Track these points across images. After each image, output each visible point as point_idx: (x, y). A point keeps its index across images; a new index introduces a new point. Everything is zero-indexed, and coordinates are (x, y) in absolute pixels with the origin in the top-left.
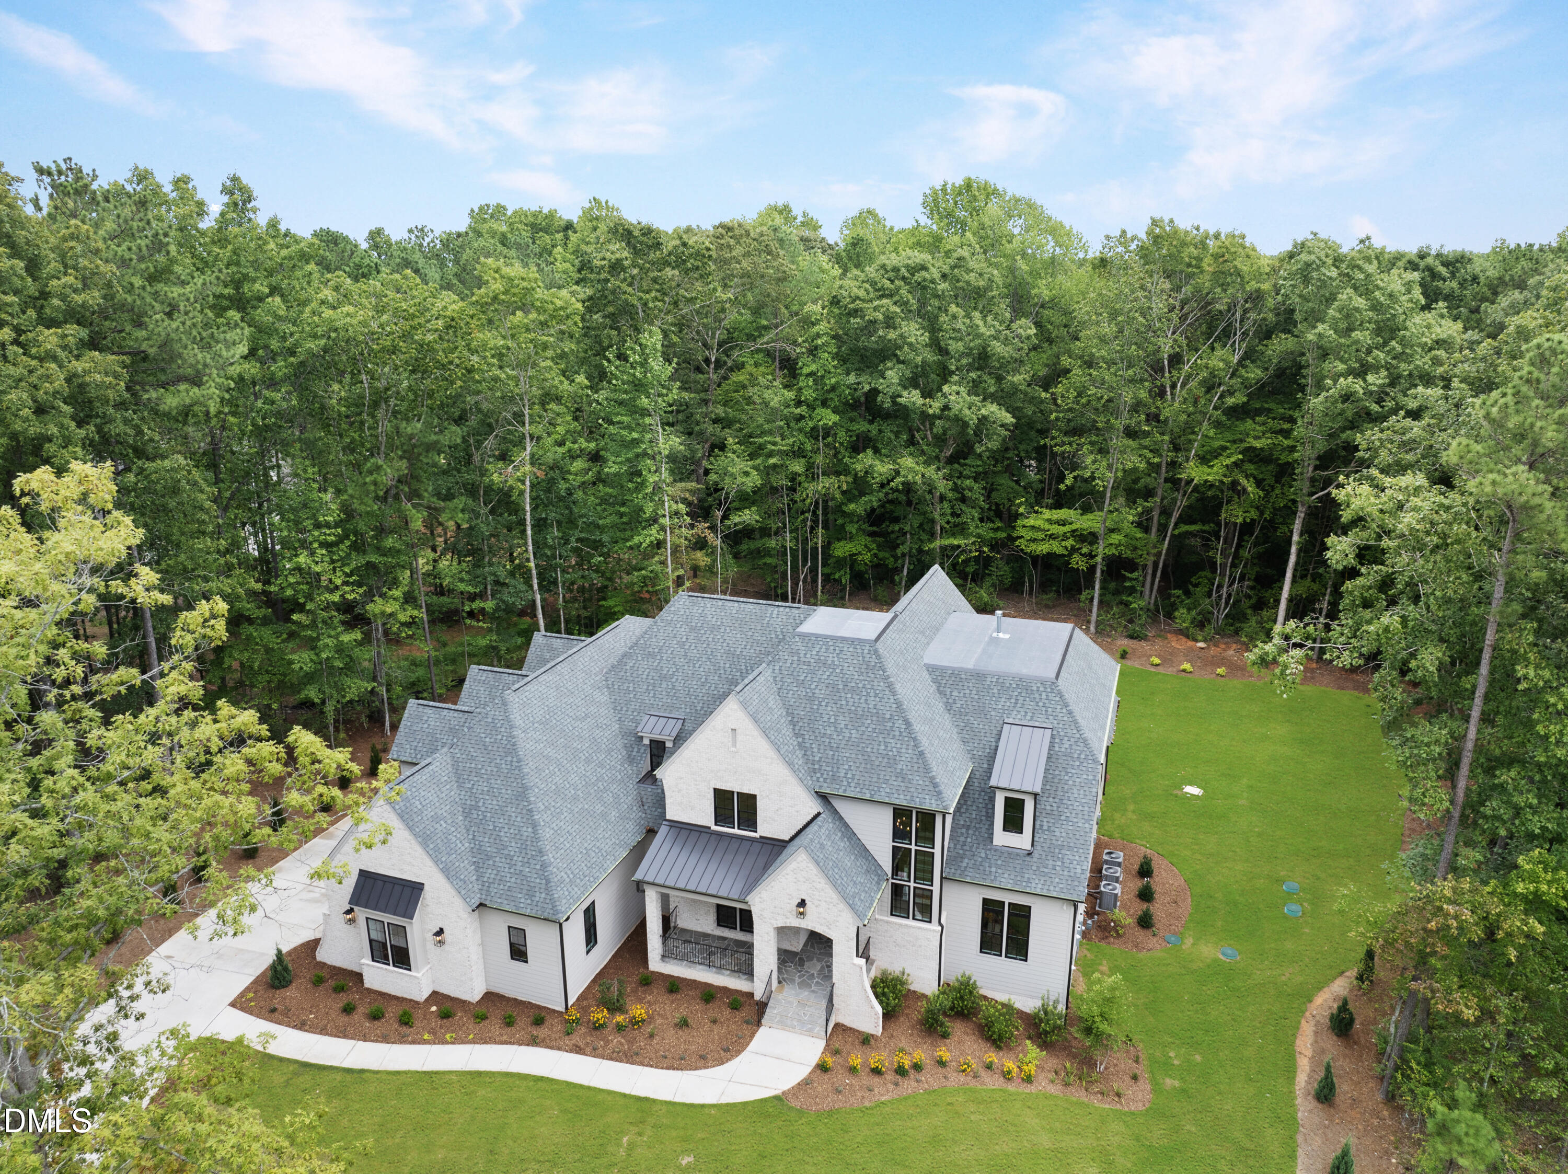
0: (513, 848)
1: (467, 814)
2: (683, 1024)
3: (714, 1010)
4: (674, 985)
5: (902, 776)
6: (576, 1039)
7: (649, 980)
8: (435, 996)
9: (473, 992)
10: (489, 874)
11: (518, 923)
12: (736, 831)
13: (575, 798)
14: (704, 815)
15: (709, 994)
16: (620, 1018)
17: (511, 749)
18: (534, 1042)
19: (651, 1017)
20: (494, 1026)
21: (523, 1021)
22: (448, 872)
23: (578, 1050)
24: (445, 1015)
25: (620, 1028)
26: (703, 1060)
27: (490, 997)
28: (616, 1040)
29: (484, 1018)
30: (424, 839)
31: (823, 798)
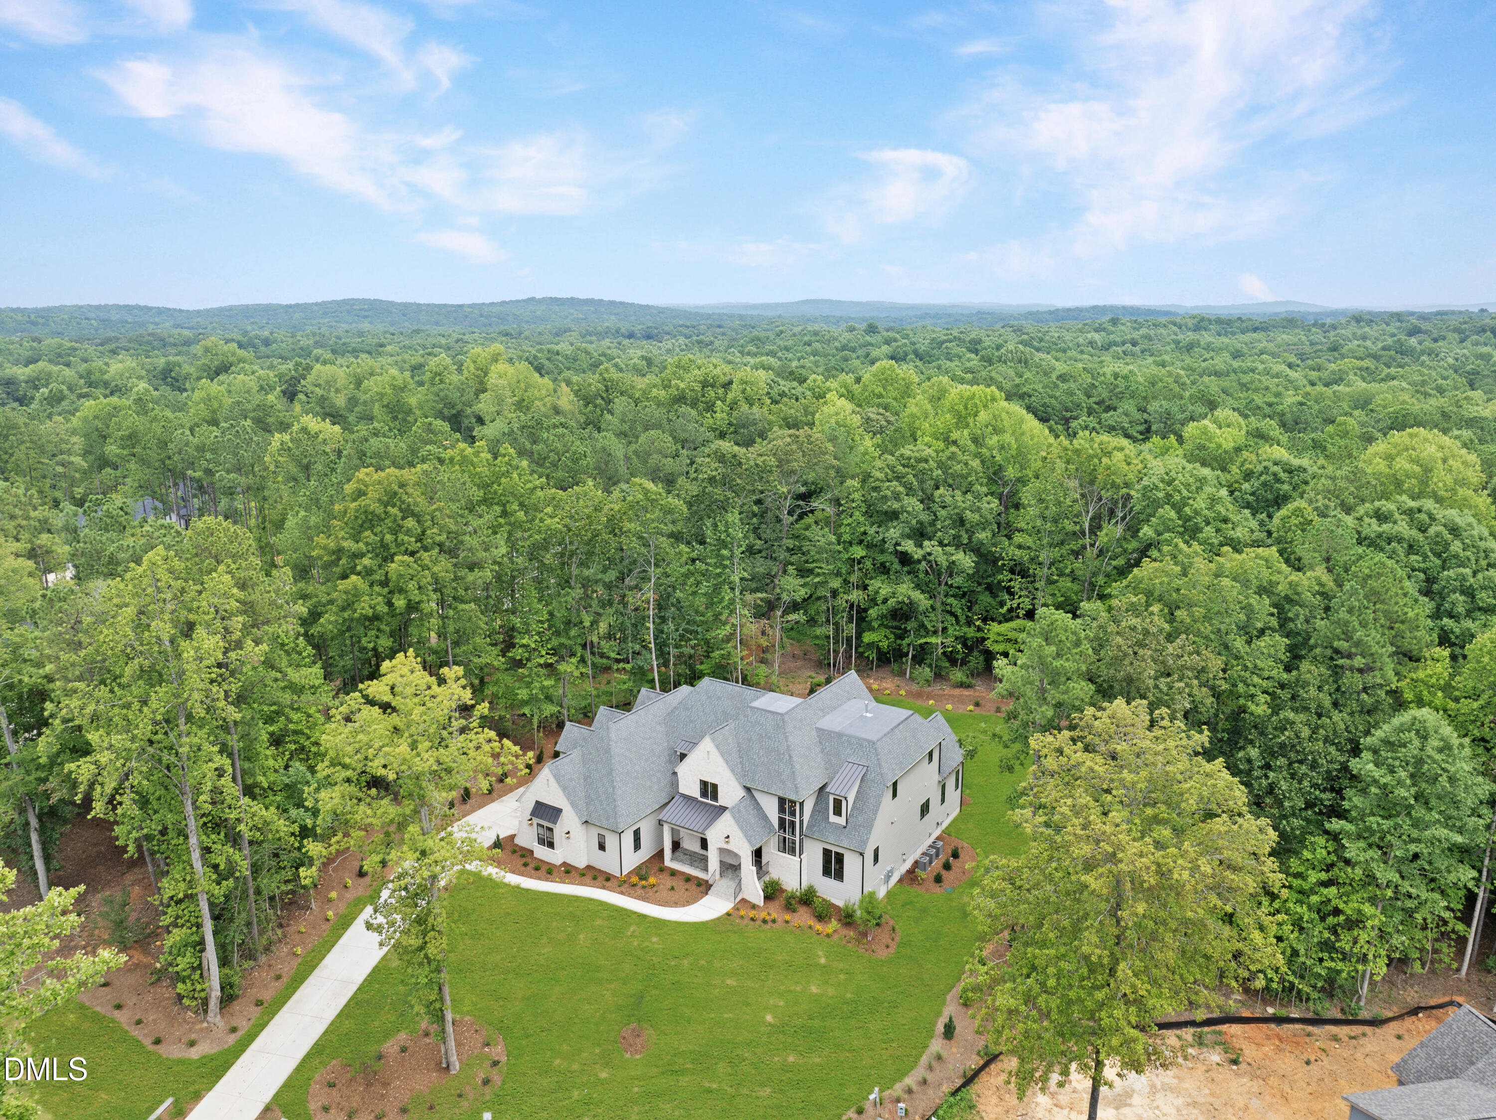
0: (603, 797)
1: (585, 780)
2: (672, 888)
3: (688, 885)
4: (673, 873)
5: (783, 782)
6: (623, 889)
7: (662, 870)
8: (565, 864)
9: (581, 864)
10: (592, 808)
11: (603, 832)
12: (709, 801)
13: (636, 778)
14: (695, 791)
15: (688, 879)
16: (644, 882)
17: (608, 751)
18: (604, 887)
19: (658, 884)
20: (588, 879)
21: (601, 879)
22: (573, 804)
23: (622, 893)
24: (567, 872)
25: (644, 887)
26: (676, 904)
27: (589, 867)
28: (640, 892)
29: (584, 875)
30: (564, 789)
31: (748, 789)
